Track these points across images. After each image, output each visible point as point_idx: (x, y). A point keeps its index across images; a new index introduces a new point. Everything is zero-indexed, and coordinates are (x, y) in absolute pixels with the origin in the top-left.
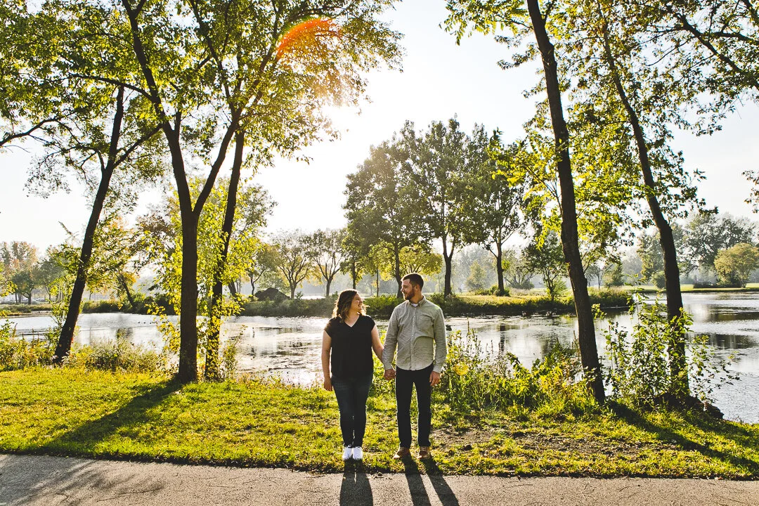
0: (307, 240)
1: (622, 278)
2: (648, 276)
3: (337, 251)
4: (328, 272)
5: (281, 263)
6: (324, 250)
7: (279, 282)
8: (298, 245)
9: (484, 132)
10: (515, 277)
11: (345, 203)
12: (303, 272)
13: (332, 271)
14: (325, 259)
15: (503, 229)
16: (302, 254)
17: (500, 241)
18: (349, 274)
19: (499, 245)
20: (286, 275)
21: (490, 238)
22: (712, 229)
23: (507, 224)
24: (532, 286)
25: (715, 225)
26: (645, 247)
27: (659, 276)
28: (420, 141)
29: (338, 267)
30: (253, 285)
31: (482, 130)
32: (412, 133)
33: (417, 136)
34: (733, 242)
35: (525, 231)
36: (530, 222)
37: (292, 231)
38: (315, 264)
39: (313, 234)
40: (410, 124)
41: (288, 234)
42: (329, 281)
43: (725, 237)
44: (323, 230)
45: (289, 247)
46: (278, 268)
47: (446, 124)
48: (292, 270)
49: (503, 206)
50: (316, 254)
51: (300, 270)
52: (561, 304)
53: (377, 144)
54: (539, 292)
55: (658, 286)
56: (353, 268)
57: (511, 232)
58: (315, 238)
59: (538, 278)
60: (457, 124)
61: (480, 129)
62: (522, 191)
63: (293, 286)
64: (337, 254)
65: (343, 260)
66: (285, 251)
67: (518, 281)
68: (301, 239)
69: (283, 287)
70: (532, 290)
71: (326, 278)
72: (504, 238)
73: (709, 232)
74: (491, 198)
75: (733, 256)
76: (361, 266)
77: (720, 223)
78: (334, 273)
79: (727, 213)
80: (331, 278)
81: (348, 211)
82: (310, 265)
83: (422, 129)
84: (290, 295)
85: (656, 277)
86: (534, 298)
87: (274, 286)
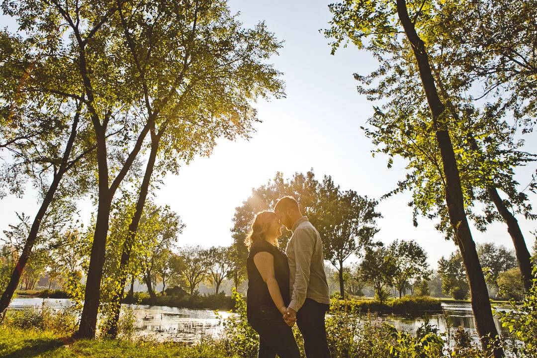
0: (206, 253)
1: (428, 291)
2: (447, 290)
3: (225, 263)
4: (218, 278)
5: (185, 268)
6: (216, 261)
7: (183, 283)
8: (198, 257)
9: (331, 181)
10: (350, 288)
11: (233, 227)
12: (201, 276)
14: (216, 268)
15: (344, 251)
16: (200, 263)
17: (341, 259)
18: (233, 280)
19: (341, 262)
20: (188, 278)
21: (334, 257)
22: (492, 257)
23: (346, 247)
24: (363, 295)
25: (494, 254)
26: (444, 269)
27: (455, 290)
28: (287, 185)
29: (226, 274)
30: (164, 284)
31: (330, 180)
32: (282, 180)
33: (285, 182)
34: (508, 267)
35: (360, 252)
36: (363, 247)
37: (194, 247)
38: (210, 272)
39: (209, 249)
40: (280, 174)
41: (192, 248)
42: (219, 284)
43: (503, 263)
44: (216, 247)
45: (192, 258)
46: (183, 273)
47: (305, 175)
48: (193, 274)
49: (344, 233)
50: (211, 264)
51: (198, 276)
52: (388, 306)
53: (257, 187)
54: (371, 298)
55: (455, 298)
56: (236, 275)
57: (350, 253)
58: (211, 253)
59: (368, 288)
60: (313, 175)
61: (328, 178)
62: (357, 223)
63: (193, 286)
64: (225, 265)
65: (229, 269)
66: (189, 260)
67: (352, 291)
68: (201, 253)
69: (185, 287)
70: (362, 297)
71: (217, 281)
72: (344, 257)
73: (490, 259)
74: (335, 228)
75: (510, 277)
76: (242, 274)
77: (497, 253)
78: (222, 278)
79: (502, 246)
80: (220, 281)
81: (234, 233)
82: (205, 272)
83: (289, 178)
84: (190, 293)
85: (453, 291)
86: (367, 302)
87: (179, 286)
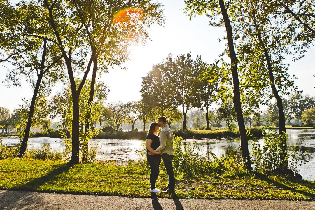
0: (125, 106)
1: (261, 122)
2: (272, 122)
3: (137, 111)
4: (133, 120)
5: (113, 116)
6: (132, 110)
7: (112, 124)
8: (120, 108)
9: (201, 59)
10: (214, 122)
11: (140, 90)
12: (123, 120)
13: (135, 120)
14: (132, 114)
15: (209, 101)
16: (122, 112)
17: (207, 106)
18: (142, 121)
19: (207, 108)
20: (115, 121)
21: (203, 105)
22: (300, 101)
23: (210, 99)
24: (221, 126)
25: (302, 99)
26: (271, 109)
27: (277, 122)
28: (174, 63)
29: (137, 117)
30: (101, 125)
32: (171, 59)
33: (173, 61)
34: (310, 107)
35: (218, 102)
36: (220, 98)
37: (117, 102)
38: (128, 116)
39: (127, 103)
41: (116, 103)
42: (134, 124)
43: (306, 105)
44: (131, 102)
45: (116, 109)
46: (112, 118)
47: (186, 56)
48: (118, 119)
49: (209, 91)
50: (128, 112)
51: (121, 119)
52: (234, 134)
53: (156, 64)
54: (225, 128)
55: (276, 126)
56: (144, 118)
57: (212, 102)
58: (128, 105)
59: (224, 122)
60: (190, 56)
61: (200, 57)
62: (217, 84)
63: (118, 126)
64: (137, 112)
65: (139, 114)
66: (115, 111)
67: (215, 124)
68: (121, 106)
69: (114, 126)
70: (221, 128)
71: (132, 122)
72: (209, 105)
73: (299, 103)
74: (204, 88)
75: (310, 113)
76: (147, 117)
77: (304, 99)
78: (136, 120)
79: (307, 94)
80: (134, 122)
81: (142, 93)
82: (125, 117)
83: (175, 58)
84: (117, 130)
85: (275, 122)
86: (222, 131)
87: (110, 126)
